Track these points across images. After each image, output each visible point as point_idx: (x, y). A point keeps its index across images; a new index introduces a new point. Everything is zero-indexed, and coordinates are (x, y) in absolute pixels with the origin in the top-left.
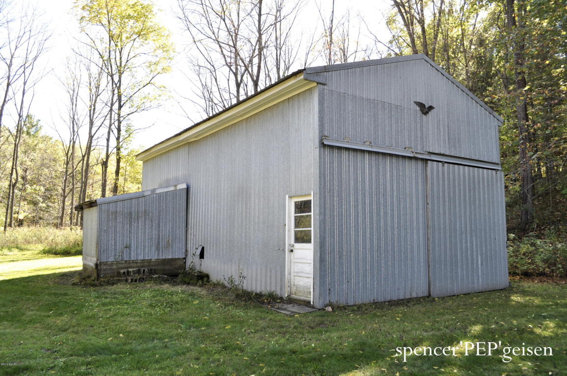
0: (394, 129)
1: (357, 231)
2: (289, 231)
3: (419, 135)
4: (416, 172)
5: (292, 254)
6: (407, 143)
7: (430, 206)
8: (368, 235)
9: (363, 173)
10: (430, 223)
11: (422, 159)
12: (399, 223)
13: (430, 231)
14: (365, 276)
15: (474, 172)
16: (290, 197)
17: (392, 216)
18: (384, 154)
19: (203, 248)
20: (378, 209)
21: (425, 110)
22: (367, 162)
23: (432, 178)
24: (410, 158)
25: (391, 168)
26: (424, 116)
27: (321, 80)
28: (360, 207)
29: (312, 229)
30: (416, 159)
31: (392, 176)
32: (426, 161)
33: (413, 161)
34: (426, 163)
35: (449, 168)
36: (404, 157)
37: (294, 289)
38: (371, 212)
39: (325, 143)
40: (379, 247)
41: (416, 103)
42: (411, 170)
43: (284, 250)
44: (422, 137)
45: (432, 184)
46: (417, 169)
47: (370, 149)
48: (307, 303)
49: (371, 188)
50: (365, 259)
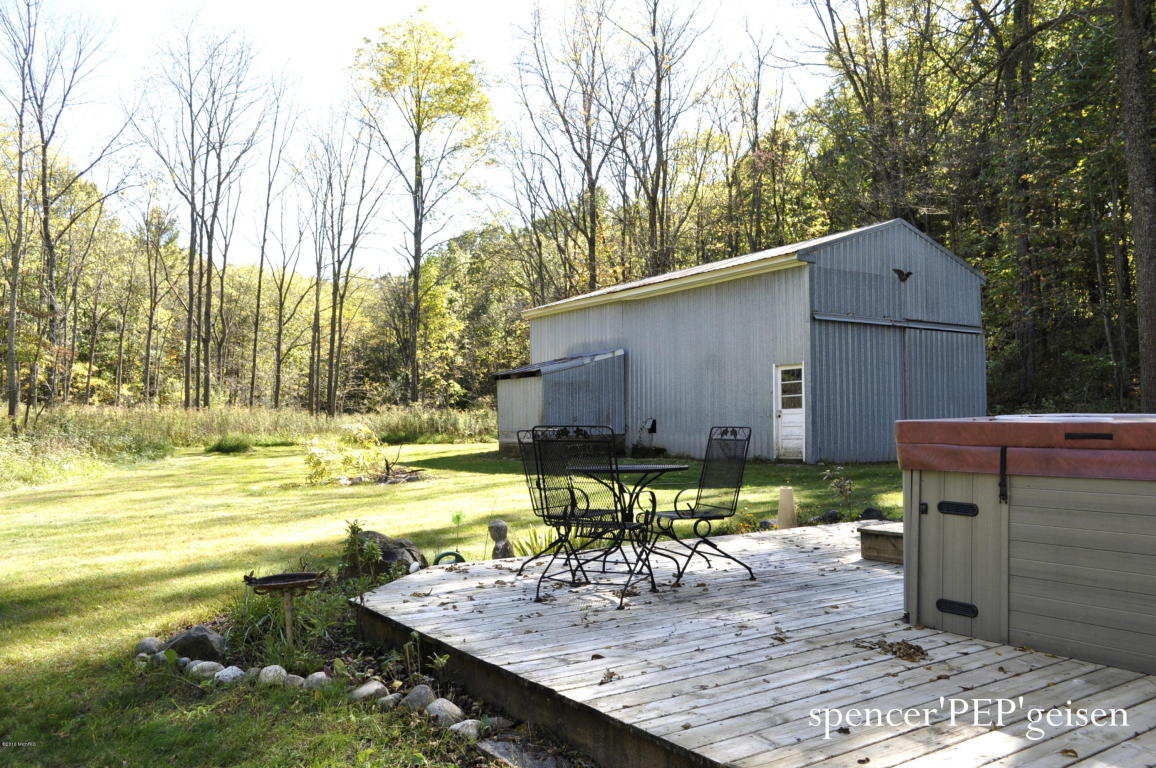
0: (874, 298)
1: (842, 398)
2: (777, 397)
3: (897, 303)
4: (895, 340)
5: (780, 419)
6: (886, 311)
7: (907, 374)
8: (851, 400)
9: (847, 343)
10: (908, 391)
11: (900, 327)
12: (878, 389)
13: (908, 398)
14: (848, 438)
15: (952, 337)
16: (777, 366)
17: (872, 383)
18: (865, 325)
19: (654, 422)
20: (860, 376)
21: (903, 276)
22: (850, 332)
23: (910, 346)
24: (889, 327)
25: (871, 335)
26: (902, 284)
27: (811, 259)
28: (844, 375)
29: (803, 395)
30: (894, 327)
31: (872, 345)
32: (904, 329)
33: (892, 330)
34: (904, 331)
35: (926, 335)
36: (883, 326)
37: (782, 452)
38: (854, 380)
39: (817, 317)
40: (861, 411)
41: (895, 270)
42: (890, 339)
43: (771, 417)
44: (900, 305)
45: (910, 351)
46: (895, 336)
47: (853, 321)
48: (800, 461)
49: (853, 356)
50: (848, 422)
